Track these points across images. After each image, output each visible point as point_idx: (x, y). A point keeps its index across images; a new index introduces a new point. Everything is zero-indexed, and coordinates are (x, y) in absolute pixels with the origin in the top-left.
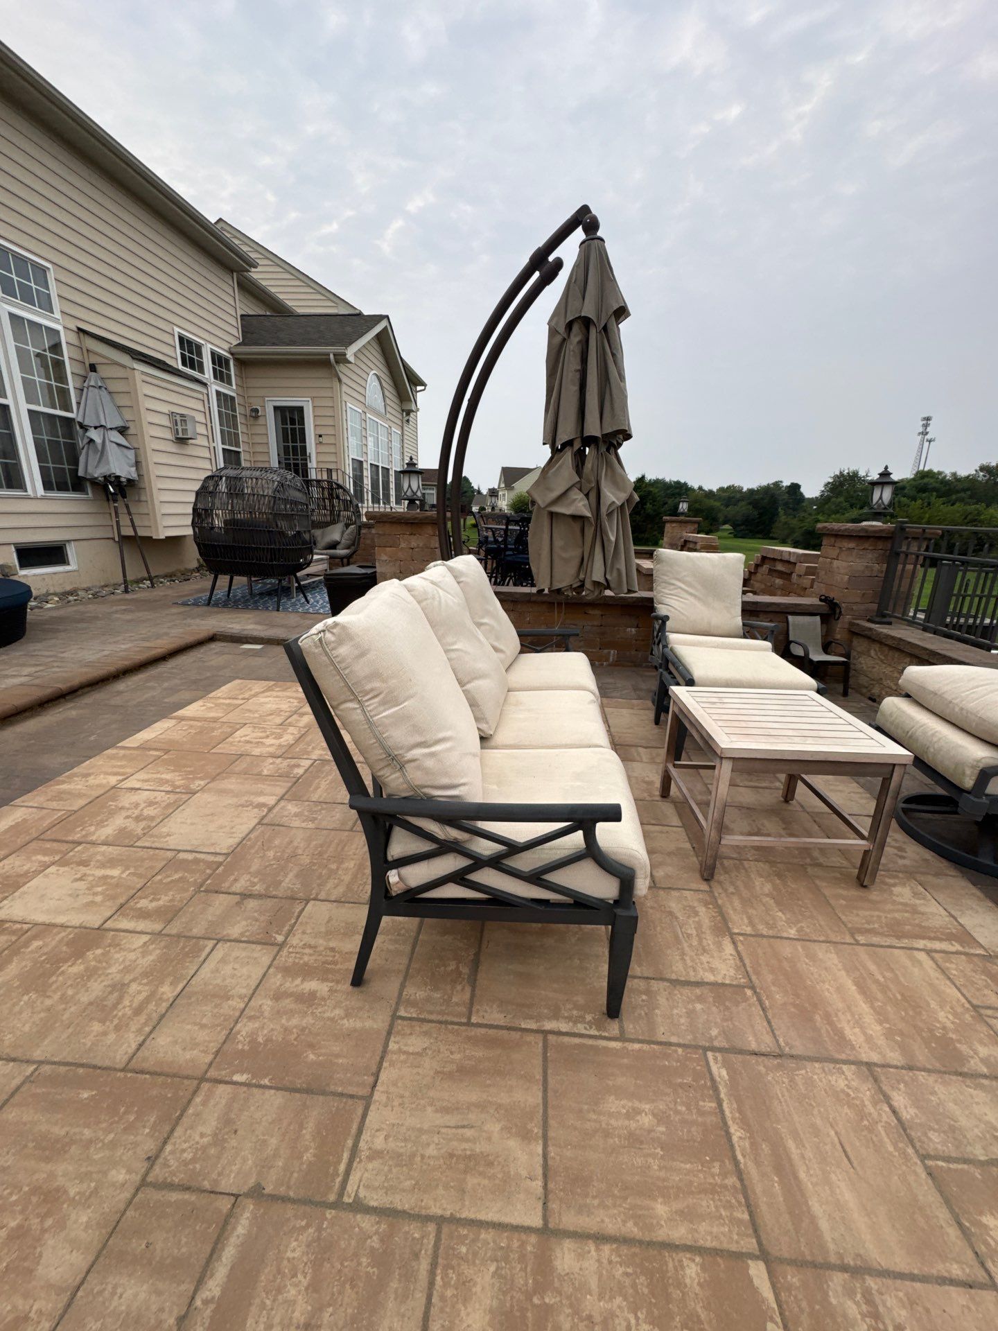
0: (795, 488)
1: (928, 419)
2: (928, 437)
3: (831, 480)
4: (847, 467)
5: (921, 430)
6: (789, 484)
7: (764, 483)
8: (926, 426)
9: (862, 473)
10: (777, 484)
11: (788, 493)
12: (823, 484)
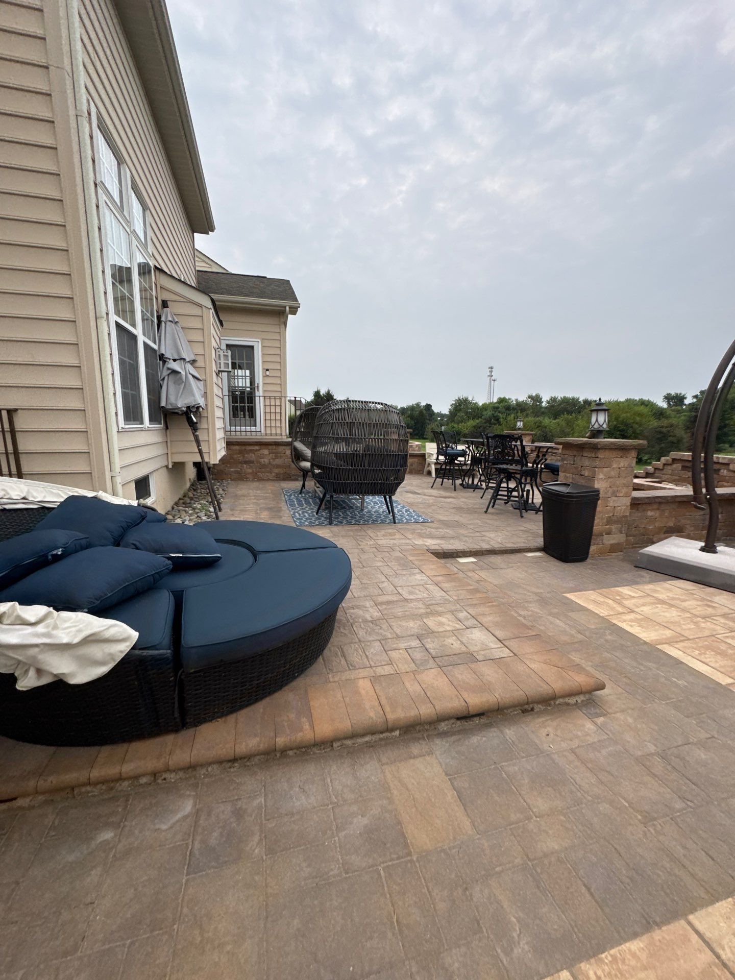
0: (428, 407)
1: (491, 368)
2: (493, 378)
3: (454, 403)
4: (462, 395)
5: (489, 374)
6: (425, 404)
7: (411, 404)
8: (491, 372)
9: (470, 399)
10: (418, 404)
11: (425, 410)
12: (450, 405)
